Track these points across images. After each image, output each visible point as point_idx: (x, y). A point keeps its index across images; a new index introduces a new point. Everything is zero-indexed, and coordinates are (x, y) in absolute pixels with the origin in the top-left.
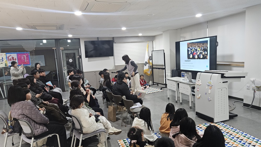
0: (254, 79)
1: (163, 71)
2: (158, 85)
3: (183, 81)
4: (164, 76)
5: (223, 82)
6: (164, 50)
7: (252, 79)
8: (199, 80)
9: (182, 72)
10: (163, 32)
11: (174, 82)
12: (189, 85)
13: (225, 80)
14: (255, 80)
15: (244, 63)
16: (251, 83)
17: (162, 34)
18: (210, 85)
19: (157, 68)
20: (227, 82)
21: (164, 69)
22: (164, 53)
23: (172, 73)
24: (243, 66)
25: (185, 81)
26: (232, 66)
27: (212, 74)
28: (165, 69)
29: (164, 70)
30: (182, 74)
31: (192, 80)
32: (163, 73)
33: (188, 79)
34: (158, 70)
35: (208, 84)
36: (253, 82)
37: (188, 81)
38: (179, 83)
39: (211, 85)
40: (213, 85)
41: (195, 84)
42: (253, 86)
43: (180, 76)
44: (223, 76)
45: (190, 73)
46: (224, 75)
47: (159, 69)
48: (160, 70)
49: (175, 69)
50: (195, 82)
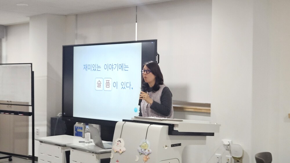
0: (230, 141)
1: (27, 121)
2: (10, 160)
3: (81, 145)
4: (27, 133)
5: (173, 146)
6: (31, 64)
7: (226, 142)
8: (121, 140)
9: (77, 124)
10: (32, 17)
11: (58, 147)
12: (96, 153)
13: (176, 140)
14: (231, 144)
15: (209, 105)
16: (224, 149)
17: (27, 24)
18: (144, 152)
19: (10, 112)
20: (180, 145)
21: (29, 114)
22: (33, 73)
23: (50, 125)
24: (208, 114)
25: (87, 145)
26: (186, 113)
27: (148, 125)
28: (32, 114)
29: (30, 118)
30: (76, 130)
31: (103, 142)
32: (27, 126)
33: (92, 140)
34: (12, 116)
35: (140, 149)
36: (228, 147)
37: (93, 144)
38: (71, 150)
39: (147, 151)
40: (151, 151)
41: (110, 152)
42: (227, 156)
43: (70, 132)
44: (171, 131)
45: (97, 126)
46: (175, 129)
47: (16, 113)
48: (20, 116)
49: (60, 114)
50: (110, 146)
